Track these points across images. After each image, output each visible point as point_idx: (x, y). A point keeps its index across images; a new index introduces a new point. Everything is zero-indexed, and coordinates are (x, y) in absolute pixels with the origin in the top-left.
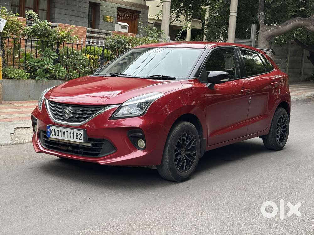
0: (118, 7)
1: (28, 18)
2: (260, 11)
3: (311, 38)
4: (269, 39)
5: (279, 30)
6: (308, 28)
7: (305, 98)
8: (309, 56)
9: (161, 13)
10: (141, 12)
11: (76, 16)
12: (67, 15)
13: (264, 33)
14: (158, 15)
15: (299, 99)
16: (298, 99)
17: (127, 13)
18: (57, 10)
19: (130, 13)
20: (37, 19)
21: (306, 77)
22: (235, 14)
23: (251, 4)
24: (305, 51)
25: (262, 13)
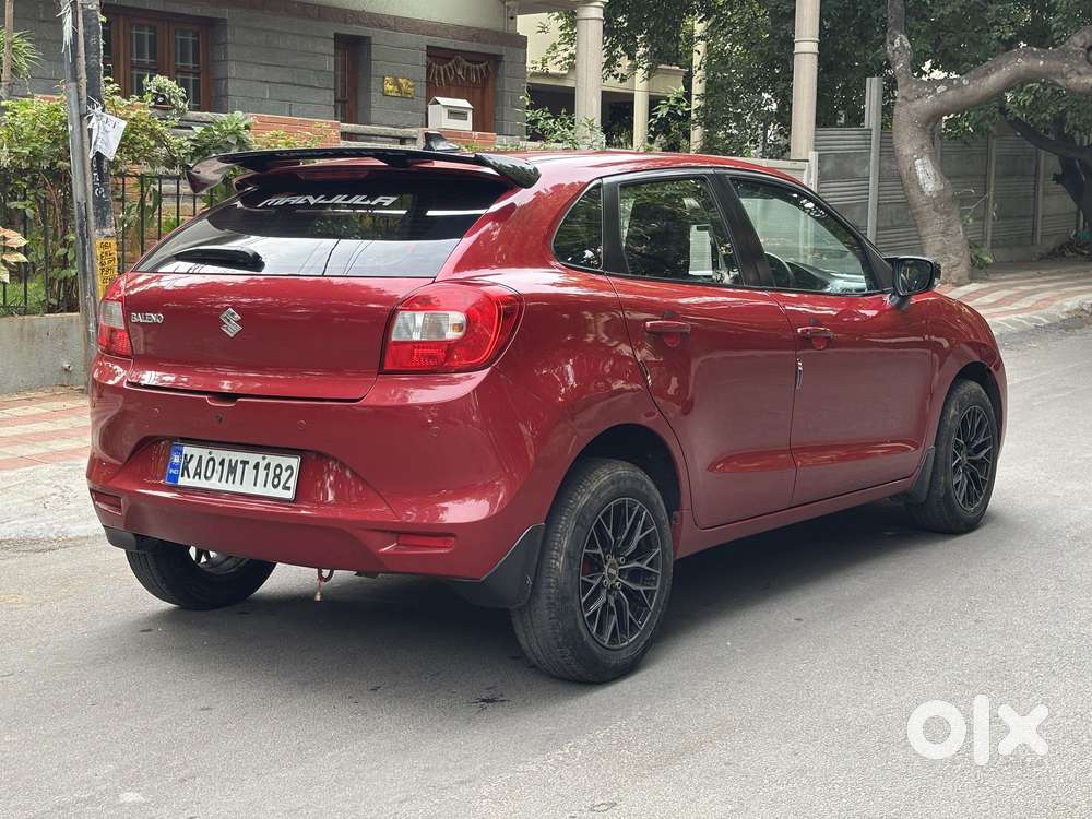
0: (428, 47)
1: (153, 103)
2: (895, 32)
3: (1069, 113)
4: (932, 124)
5: (963, 92)
6: (1059, 81)
7: (1064, 317)
8: (1060, 171)
9: (554, 54)
10: (505, 59)
11: (295, 85)
12: (267, 82)
13: (914, 106)
14: (544, 61)
15: (1047, 322)
16: (1041, 321)
17: (457, 62)
18: (233, 70)
19: (467, 64)
20: (181, 104)
21: (1051, 244)
22: (814, 47)
23: (860, 7)
24: (1046, 156)
25: (901, 39)
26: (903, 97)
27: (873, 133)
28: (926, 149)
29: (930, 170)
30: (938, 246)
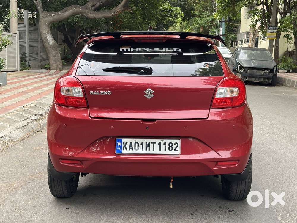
5: (59, 16)
6: (85, 15)
8: (64, 39)
13: (45, 19)
26: (42, 16)
27: (27, 26)
28: (49, 32)
29: (51, 38)
30: (54, 59)
